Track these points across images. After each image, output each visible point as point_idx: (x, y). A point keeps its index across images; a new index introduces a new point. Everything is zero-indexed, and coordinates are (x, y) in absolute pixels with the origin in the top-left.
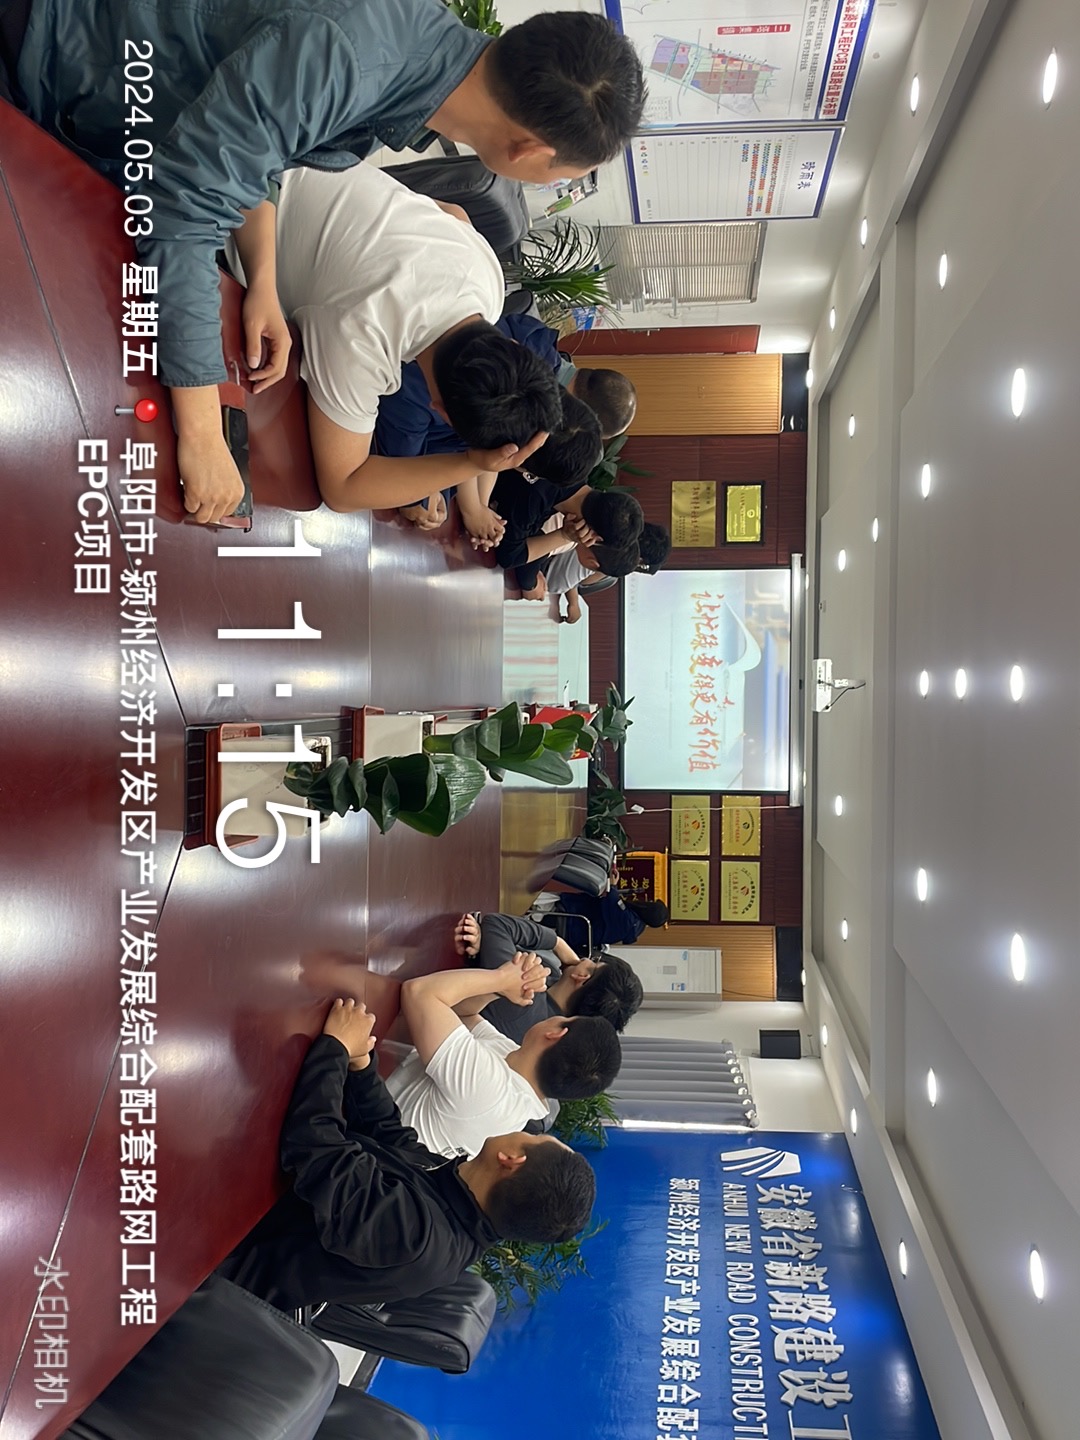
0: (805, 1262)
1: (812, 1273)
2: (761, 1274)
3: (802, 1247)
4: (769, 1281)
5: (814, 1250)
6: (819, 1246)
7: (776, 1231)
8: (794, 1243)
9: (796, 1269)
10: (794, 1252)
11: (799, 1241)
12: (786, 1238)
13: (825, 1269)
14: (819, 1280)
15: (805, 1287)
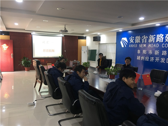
0: (149, 37)
1: (151, 37)
2: (152, 43)
3: (145, 38)
4: (154, 42)
5: (145, 36)
6: (144, 36)
7: (141, 41)
8: (144, 39)
9: (150, 39)
10: (146, 39)
11: (143, 38)
12: (143, 40)
13: (150, 35)
14: (153, 36)
15: (155, 38)
